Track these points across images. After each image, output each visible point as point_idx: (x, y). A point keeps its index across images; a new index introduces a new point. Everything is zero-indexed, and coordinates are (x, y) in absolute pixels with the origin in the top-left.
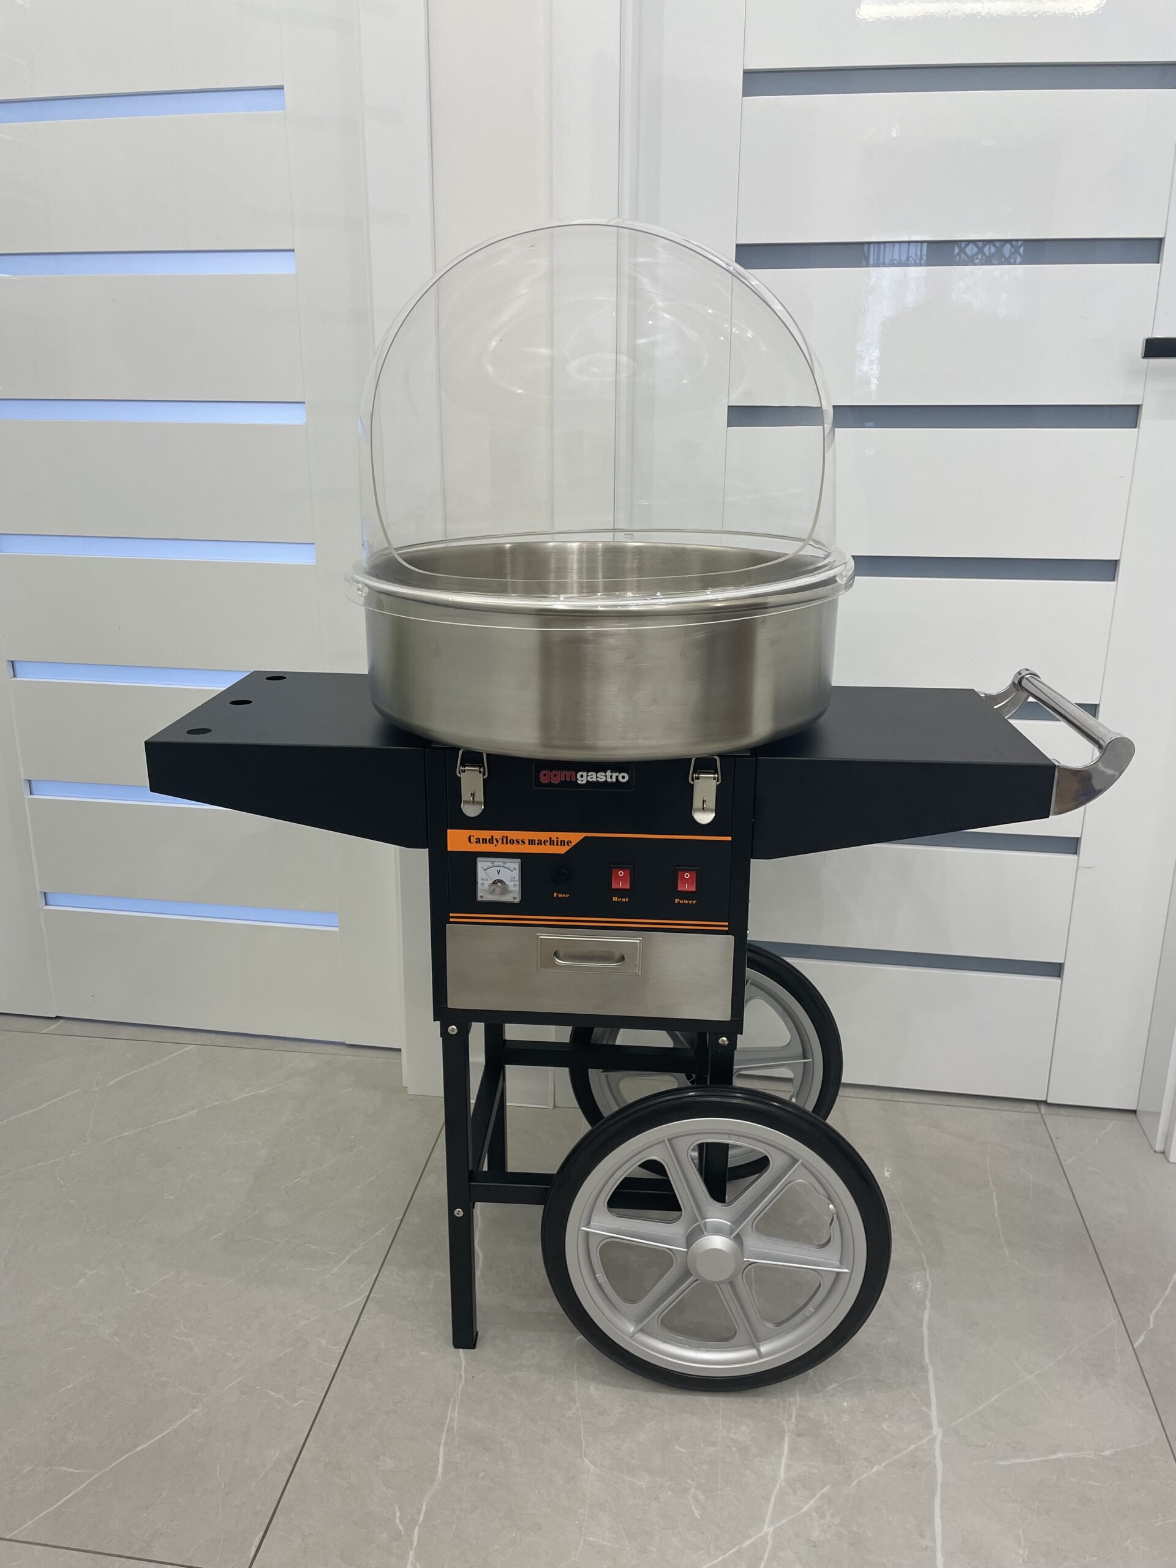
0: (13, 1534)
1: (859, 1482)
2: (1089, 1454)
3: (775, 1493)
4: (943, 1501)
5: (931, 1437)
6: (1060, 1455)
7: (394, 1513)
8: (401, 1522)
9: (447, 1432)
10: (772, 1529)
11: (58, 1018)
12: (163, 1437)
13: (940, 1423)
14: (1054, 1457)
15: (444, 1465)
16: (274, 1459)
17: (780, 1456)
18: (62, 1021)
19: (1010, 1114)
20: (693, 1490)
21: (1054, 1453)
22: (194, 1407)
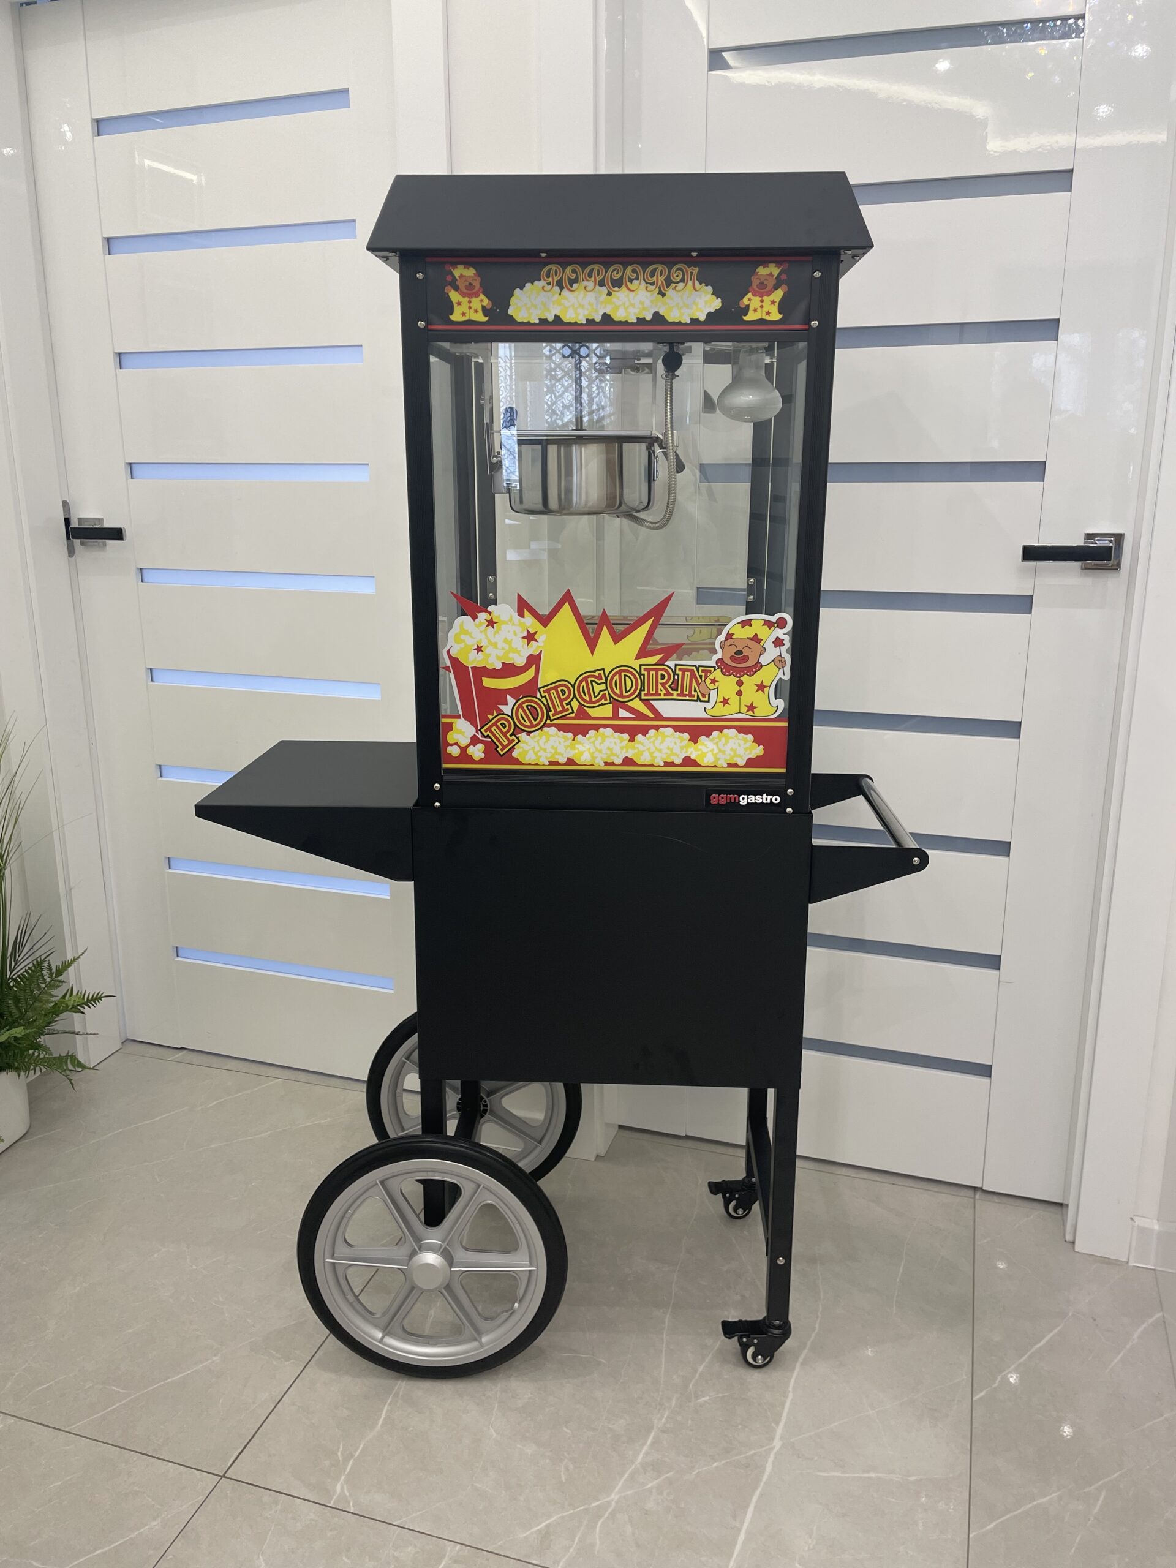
0: (70, 1428)
1: (698, 1472)
2: (898, 1477)
3: (631, 1470)
4: (761, 1495)
5: (770, 1446)
6: (872, 1475)
7: (339, 1448)
8: (342, 1454)
9: (394, 1395)
10: (616, 1498)
11: (182, 1048)
12: (188, 1374)
13: (782, 1438)
14: (866, 1475)
15: (385, 1419)
16: (263, 1399)
17: (644, 1444)
18: (185, 1052)
19: (945, 1197)
20: (566, 1460)
21: (868, 1472)
22: (215, 1355)
